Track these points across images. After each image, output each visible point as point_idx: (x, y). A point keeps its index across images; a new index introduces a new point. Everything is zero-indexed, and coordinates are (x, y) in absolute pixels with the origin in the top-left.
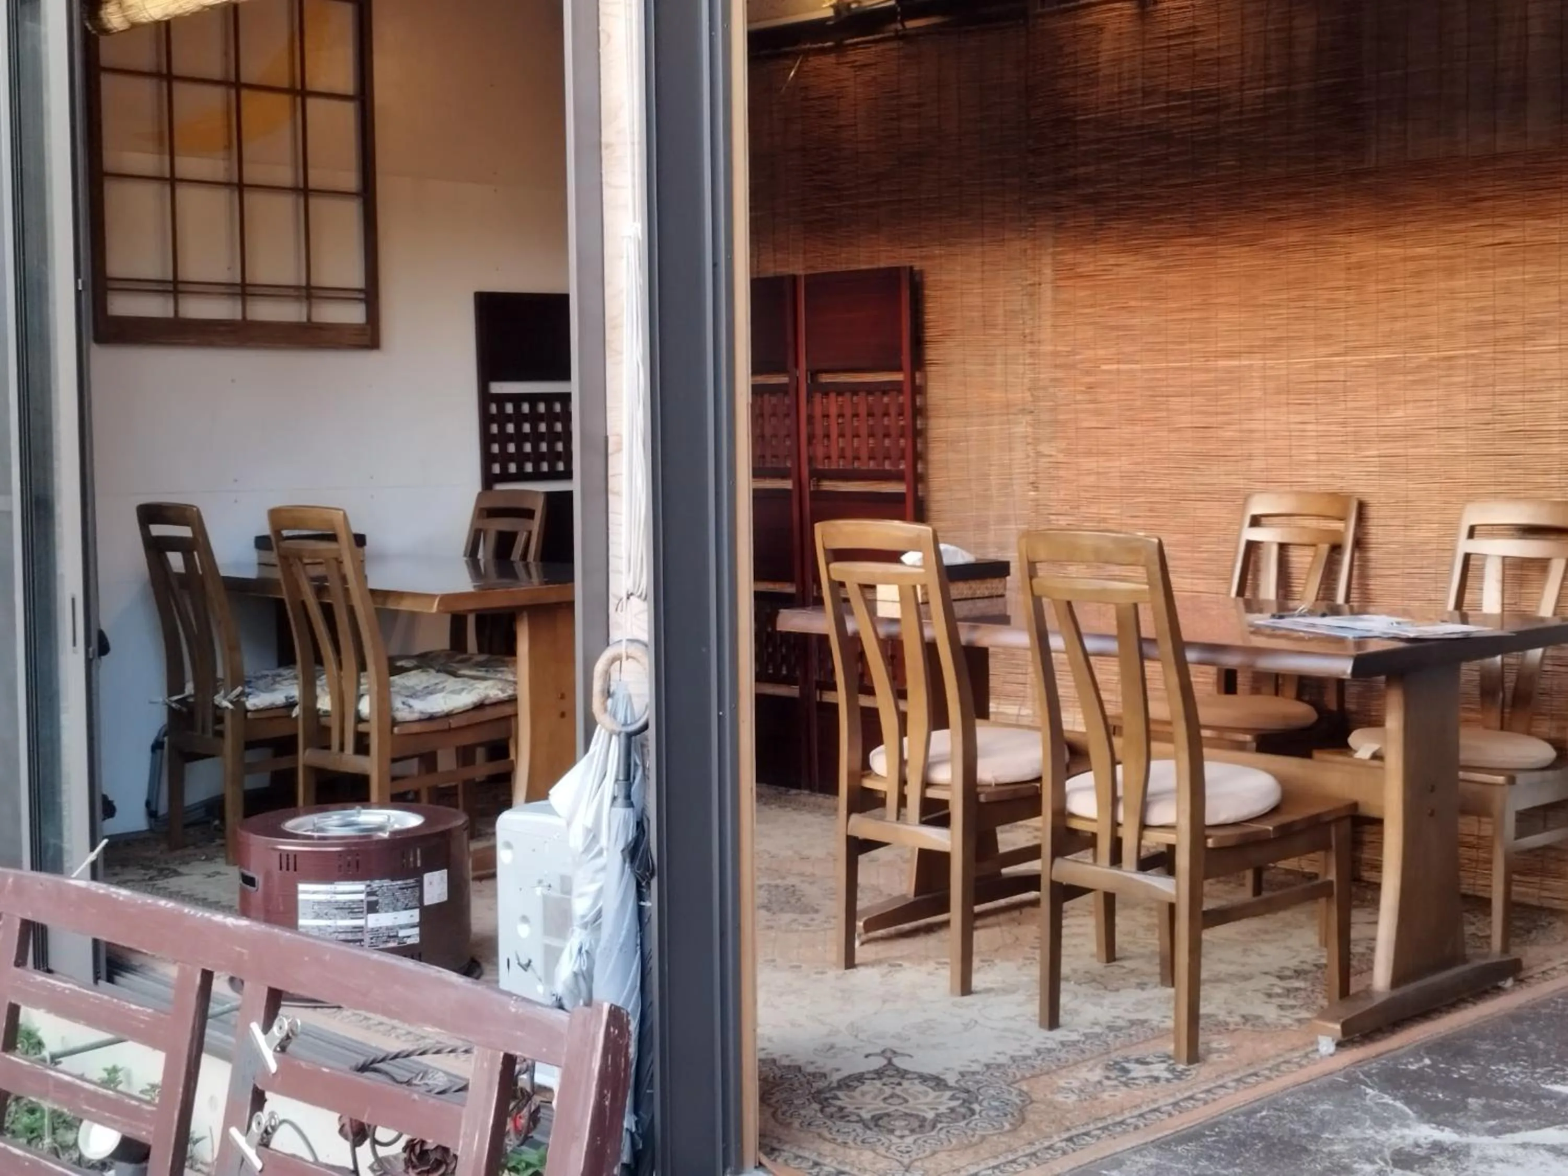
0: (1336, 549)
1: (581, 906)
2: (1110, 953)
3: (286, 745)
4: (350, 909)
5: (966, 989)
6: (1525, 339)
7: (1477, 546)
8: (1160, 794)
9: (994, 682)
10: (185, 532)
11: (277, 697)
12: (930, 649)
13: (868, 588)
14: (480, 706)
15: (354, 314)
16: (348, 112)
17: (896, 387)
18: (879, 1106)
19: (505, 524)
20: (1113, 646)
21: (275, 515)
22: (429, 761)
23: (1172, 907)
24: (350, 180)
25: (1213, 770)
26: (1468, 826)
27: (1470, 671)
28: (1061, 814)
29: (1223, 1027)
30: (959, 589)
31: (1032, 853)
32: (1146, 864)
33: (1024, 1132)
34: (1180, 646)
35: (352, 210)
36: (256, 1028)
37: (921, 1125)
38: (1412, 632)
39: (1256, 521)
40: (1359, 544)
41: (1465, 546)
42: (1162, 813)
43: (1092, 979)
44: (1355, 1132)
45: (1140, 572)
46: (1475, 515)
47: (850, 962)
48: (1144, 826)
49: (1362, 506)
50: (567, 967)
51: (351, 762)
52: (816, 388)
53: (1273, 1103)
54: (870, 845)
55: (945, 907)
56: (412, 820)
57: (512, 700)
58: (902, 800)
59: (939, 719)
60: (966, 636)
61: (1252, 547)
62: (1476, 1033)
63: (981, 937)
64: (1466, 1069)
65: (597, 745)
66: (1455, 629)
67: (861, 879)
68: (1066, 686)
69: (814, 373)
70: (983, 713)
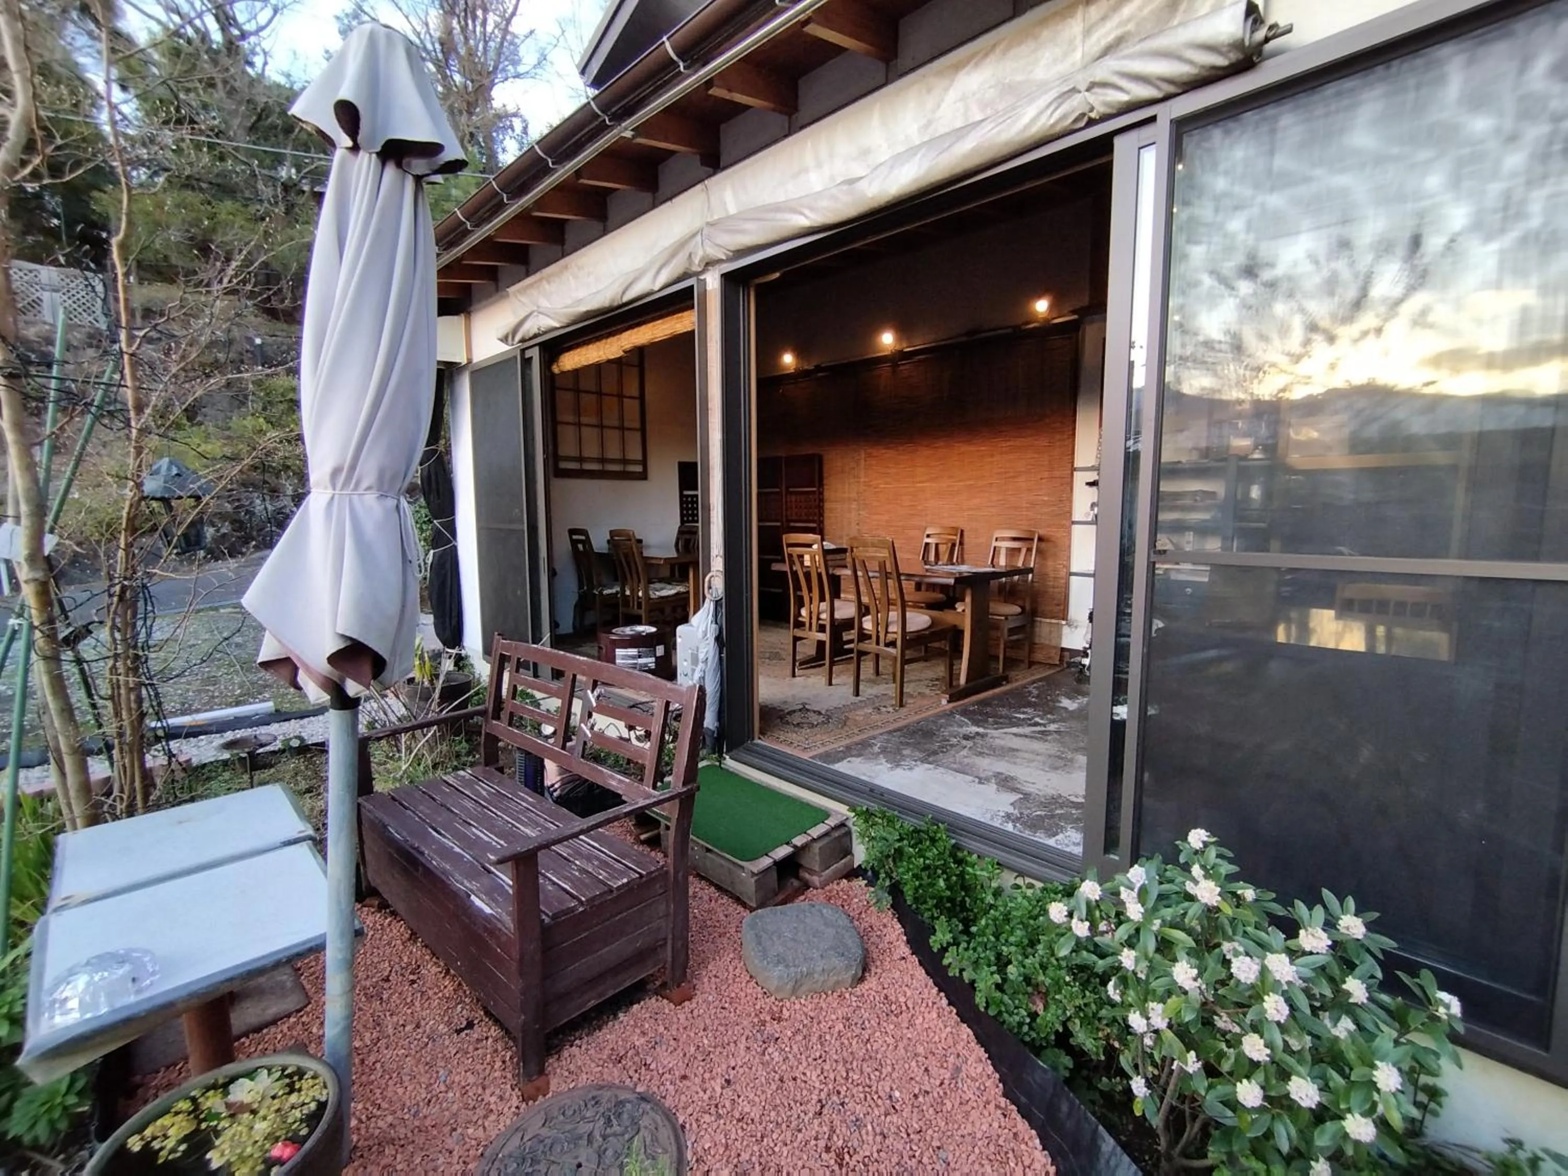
0: (954, 545)
1: (701, 656)
2: (877, 673)
3: (616, 606)
4: (633, 657)
5: (830, 684)
6: (1014, 477)
7: (998, 544)
8: (892, 622)
9: (842, 587)
10: (583, 538)
11: (614, 591)
12: (820, 575)
13: (801, 557)
14: (677, 594)
15: (639, 469)
16: (636, 403)
17: (814, 492)
18: (799, 720)
19: (688, 537)
20: (877, 574)
21: (612, 533)
22: (662, 611)
23: (896, 658)
24: (637, 425)
25: (909, 615)
26: (994, 634)
27: (994, 583)
28: (861, 628)
29: (911, 696)
30: (829, 557)
31: (851, 641)
32: (887, 645)
33: (846, 728)
34: (899, 575)
35: (638, 435)
36: (589, 692)
37: (812, 726)
38: (974, 570)
39: (928, 536)
40: (961, 543)
41: (994, 544)
42: (892, 628)
43: (869, 681)
44: (951, 729)
45: (886, 551)
46: (998, 534)
47: (794, 675)
48: (887, 632)
49: (962, 531)
50: (697, 675)
51: (636, 611)
52: (788, 493)
53: (926, 719)
54: (801, 639)
55: (824, 659)
56: (653, 629)
57: (688, 592)
58: (811, 624)
59: (822, 599)
60: (830, 572)
61: (927, 544)
62: (993, 698)
63: (834, 668)
64: (989, 709)
65: (706, 605)
66: (991, 569)
67: (798, 649)
68: (863, 589)
69: (787, 488)
70: (839, 597)
